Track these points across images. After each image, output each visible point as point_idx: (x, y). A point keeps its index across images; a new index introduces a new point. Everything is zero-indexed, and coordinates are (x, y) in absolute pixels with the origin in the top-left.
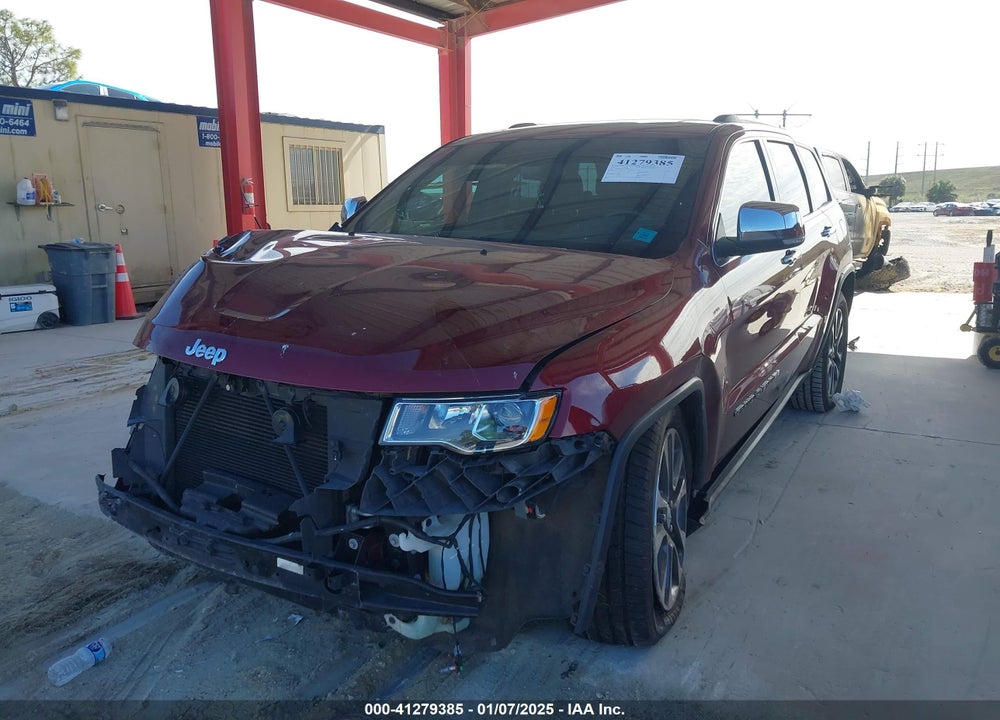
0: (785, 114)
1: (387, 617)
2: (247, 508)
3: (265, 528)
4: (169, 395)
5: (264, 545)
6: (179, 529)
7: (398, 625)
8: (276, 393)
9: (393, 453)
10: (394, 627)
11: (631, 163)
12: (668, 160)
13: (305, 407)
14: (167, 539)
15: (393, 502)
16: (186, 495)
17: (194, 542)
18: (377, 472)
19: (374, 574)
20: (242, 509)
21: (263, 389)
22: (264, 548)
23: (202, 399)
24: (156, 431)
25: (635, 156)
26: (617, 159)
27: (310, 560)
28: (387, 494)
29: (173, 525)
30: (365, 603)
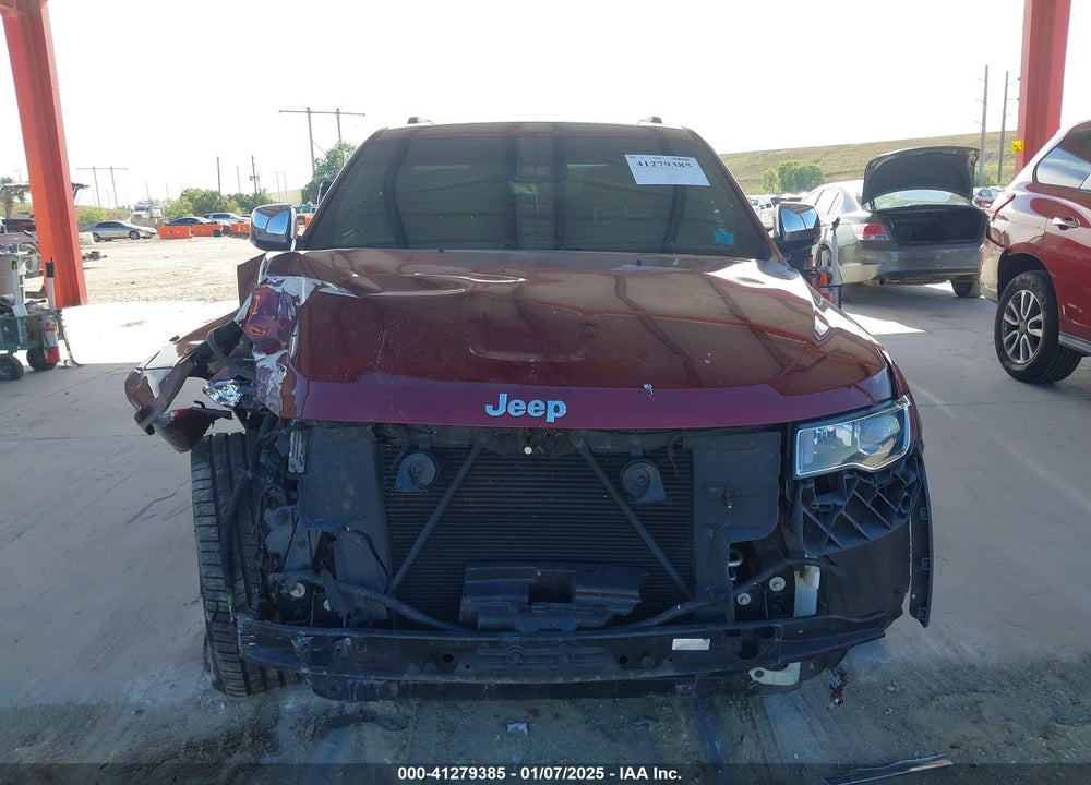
0: (338, 113)
1: (752, 673)
2: (582, 592)
3: (625, 611)
4: (413, 479)
5: (649, 630)
6: (500, 647)
7: (770, 677)
8: (607, 446)
9: (812, 485)
10: (762, 680)
11: (650, 164)
12: (684, 162)
13: (671, 454)
14: (468, 667)
15: (833, 537)
16: (468, 604)
17: (532, 657)
18: (804, 509)
19: (802, 621)
20: (577, 597)
21: (580, 445)
22: (652, 633)
23: (461, 474)
24: (362, 534)
25: (649, 158)
26: (632, 160)
27: (720, 629)
28: (825, 530)
29: (486, 645)
30: (784, 657)
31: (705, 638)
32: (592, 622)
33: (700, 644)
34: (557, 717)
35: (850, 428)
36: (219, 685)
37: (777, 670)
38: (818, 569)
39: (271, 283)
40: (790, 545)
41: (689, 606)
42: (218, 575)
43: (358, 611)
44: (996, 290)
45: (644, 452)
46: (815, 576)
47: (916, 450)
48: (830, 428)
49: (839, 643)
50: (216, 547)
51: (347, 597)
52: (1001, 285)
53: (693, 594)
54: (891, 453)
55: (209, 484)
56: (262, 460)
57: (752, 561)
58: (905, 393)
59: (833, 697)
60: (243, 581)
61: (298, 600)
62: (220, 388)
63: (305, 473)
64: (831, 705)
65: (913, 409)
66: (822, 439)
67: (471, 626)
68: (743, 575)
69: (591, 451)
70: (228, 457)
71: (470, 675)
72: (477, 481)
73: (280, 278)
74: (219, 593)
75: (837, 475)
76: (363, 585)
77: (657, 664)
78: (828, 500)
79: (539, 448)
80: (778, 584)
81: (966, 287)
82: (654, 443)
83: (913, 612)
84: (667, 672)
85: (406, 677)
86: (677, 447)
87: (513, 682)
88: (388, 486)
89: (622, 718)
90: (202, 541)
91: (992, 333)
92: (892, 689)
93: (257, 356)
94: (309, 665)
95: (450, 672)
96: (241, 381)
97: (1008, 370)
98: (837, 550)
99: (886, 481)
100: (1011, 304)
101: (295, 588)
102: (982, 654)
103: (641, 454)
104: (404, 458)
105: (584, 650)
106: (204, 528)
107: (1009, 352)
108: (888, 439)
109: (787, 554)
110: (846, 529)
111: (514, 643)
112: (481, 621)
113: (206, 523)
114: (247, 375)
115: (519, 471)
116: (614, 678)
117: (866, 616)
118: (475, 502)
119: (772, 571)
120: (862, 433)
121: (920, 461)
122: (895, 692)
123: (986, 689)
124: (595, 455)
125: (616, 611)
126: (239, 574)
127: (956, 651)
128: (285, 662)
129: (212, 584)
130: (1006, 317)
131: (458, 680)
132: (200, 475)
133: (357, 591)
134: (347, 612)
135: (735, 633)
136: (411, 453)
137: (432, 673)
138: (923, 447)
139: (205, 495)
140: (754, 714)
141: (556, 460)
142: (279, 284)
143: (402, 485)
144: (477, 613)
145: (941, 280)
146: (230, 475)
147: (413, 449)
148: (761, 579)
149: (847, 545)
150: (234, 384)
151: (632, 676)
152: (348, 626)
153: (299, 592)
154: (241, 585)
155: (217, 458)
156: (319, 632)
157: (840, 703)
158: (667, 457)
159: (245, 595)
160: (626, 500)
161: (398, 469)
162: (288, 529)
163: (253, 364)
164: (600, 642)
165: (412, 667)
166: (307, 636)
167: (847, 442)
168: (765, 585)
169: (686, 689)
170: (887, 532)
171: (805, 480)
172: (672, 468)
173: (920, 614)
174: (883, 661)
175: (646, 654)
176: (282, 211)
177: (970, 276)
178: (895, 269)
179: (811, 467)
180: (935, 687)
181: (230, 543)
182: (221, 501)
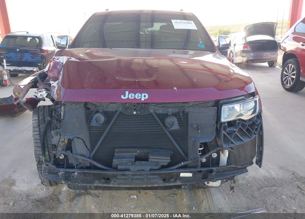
1: (206, 183)
2: (152, 158)
4: (97, 121)
5: (173, 170)
6: (125, 176)
7: (211, 184)
8: (160, 111)
9: (226, 124)
10: (209, 185)
11: (179, 23)
12: (190, 22)
13: (181, 114)
14: (114, 182)
15: (233, 141)
16: (115, 162)
17: (135, 179)
18: (224, 132)
19: (222, 168)
20: (150, 160)
21: (152, 111)
22: (174, 171)
23: (113, 120)
24: (82, 139)
25: (179, 21)
26: (173, 21)
27: (196, 170)
28: (230, 139)
29: (120, 175)
30: (216, 179)
31: (191, 173)
32: (155, 168)
33: (189, 175)
34: (146, 193)
35: (239, 106)
36: (42, 183)
37: (214, 182)
38: (228, 151)
39: (55, 59)
40: (219, 143)
41: (186, 163)
42: (40, 150)
43: (80, 163)
44: (282, 64)
45: (172, 113)
46: (227, 153)
47: (260, 113)
48: (233, 106)
49: (233, 174)
50: (39, 141)
51: (77, 159)
52: (283, 63)
53: (187, 159)
54: (252, 114)
55: (37, 121)
56: (53, 115)
57: (206, 148)
58: (257, 95)
59: (231, 190)
60: (47, 152)
61: (62, 160)
62: (40, 92)
63: (63, 119)
64: (230, 193)
65: (259, 100)
66: (230, 109)
67: (116, 169)
68: (204, 153)
69: (155, 113)
70: (44, 113)
71: (115, 184)
72: (119, 122)
73: (58, 57)
74: (40, 156)
75: (234, 121)
76: (82, 155)
77: (175, 181)
78: (231, 129)
79: (138, 112)
80: (215, 155)
81: (272, 64)
82: (176, 110)
83: (257, 163)
84: (178, 183)
85: (95, 185)
86: (183, 112)
87: (129, 186)
88: (90, 123)
89: (166, 194)
90: (35, 139)
91: (280, 77)
92: (249, 185)
93: (51, 82)
94: (64, 180)
95: (109, 183)
96: (47, 90)
97: (284, 88)
98: (234, 145)
99: (251, 123)
100: (286, 68)
101: (61, 156)
102: (277, 175)
103: (171, 114)
104: (94, 115)
105: (151, 177)
106: (35, 135)
107: (285, 83)
108: (251, 109)
109: (218, 146)
110: (237, 138)
111: (129, 174)
112: (119, 167)
113: (36, 134)
114: (48, 88)
115: (132, 119)
116: (161, 185)
117: (243, 165)
118: (118, 129)
119: (213, 152)
120: (243, 107)
121: (261, 116)
122: (250, 186)
123: (278, 185)
124: (157, 114)
125: (162, 164)
126: (46, 150)
127: (269, 173)
128: (57, 179)
129: (38, 153)
130: (284, 72)
131: (111, 186)
132: (35, 118)
133: (79, 157)
134: (76, 164)
135: (201, 172)
136: (97, 113)
137: (103, 183)
138: (262, 112)
139: (36, 125)
140: (207, 193)
141: (144, 116)
142: (58, 59)
143: (94, 123)
144: (118, 165)
145: (265, 62)
146: (44, 119)
147: (97, 112)
148: (210, 154)
149: (237, 143)
150: (45, 90)
151: (167, 184)
152: (77, 168)
153: (62, 157)
154: (47, 153)
155: (40, 113)
156: (67, 170)
157: (233, 192)
158: (180, 115)
159: (48, 156)
160: (166, 128)
161: (92, 118)
162: (58, 137)
163: (50, 84)
164: (157, 174)
165: (97, 182)
166: (63, 171)
167: (238, 110)
168: (211, 156)
169: (185, 187)
170: (250, 139)
171: (224, 123)
172: (181, 119)
173: (259, 164)
174: (247, 176)
175: (172, 178)
176: (65, 37)
177: (273, 61)
178: (251, 58)
179: (226, 118)
180: (262, 184)
181: (44, 140)
182: (41, 127)
